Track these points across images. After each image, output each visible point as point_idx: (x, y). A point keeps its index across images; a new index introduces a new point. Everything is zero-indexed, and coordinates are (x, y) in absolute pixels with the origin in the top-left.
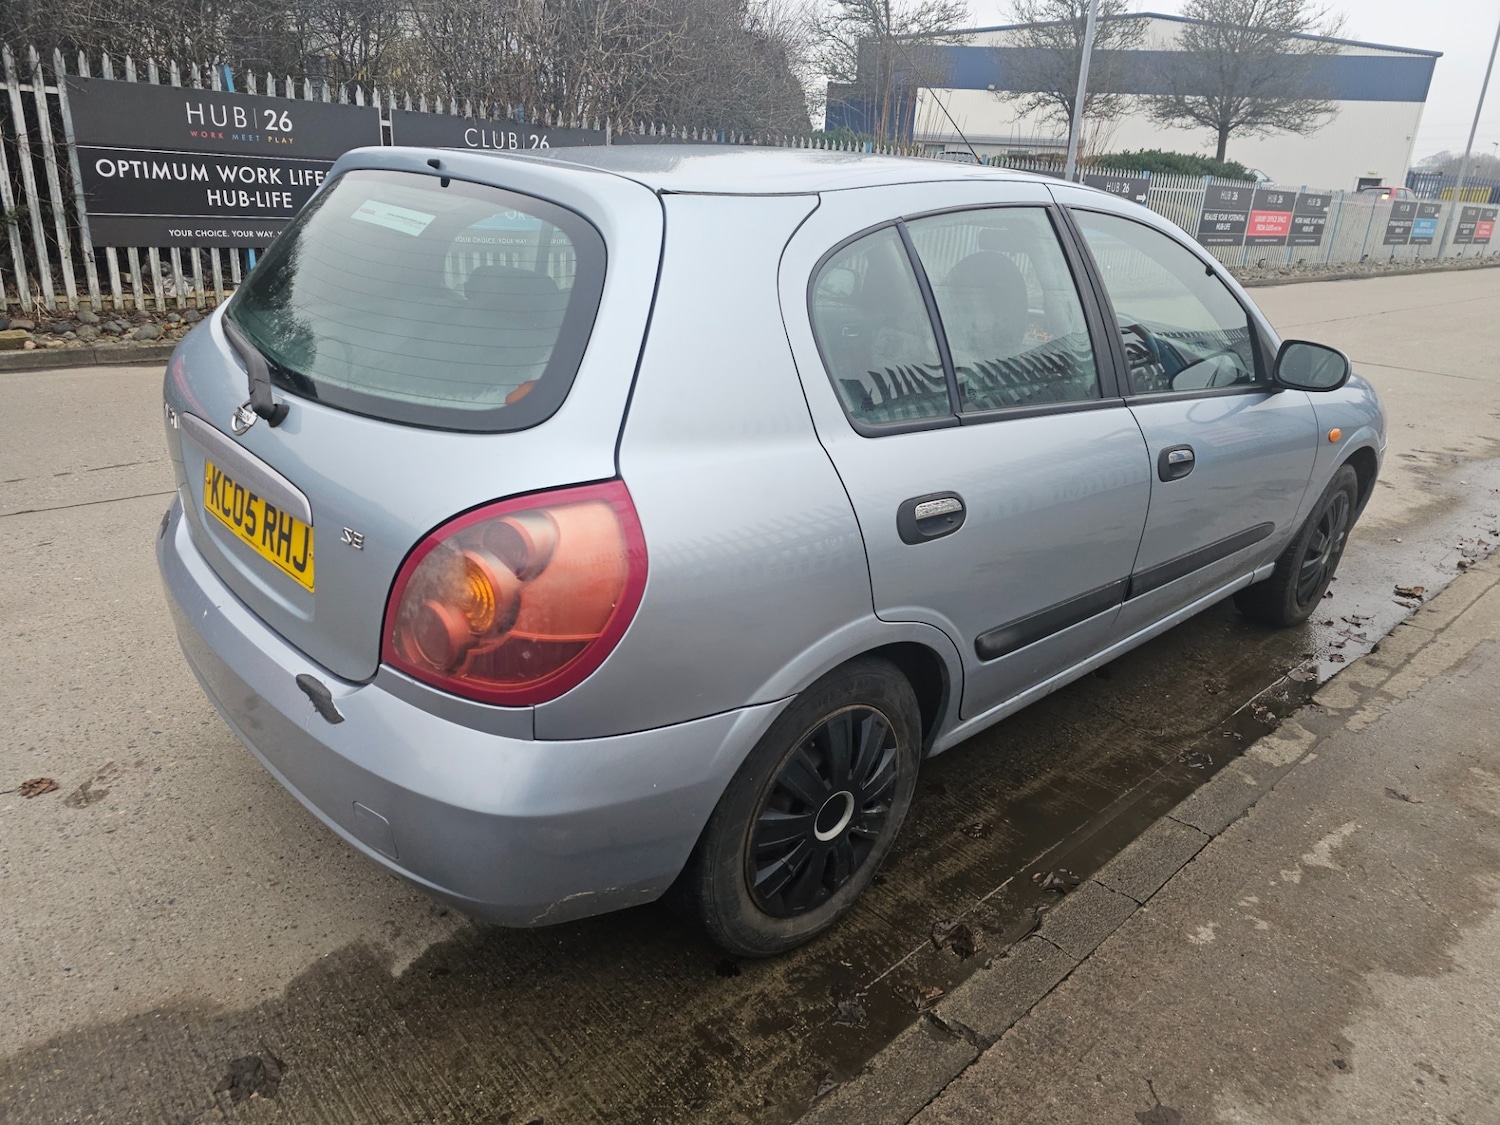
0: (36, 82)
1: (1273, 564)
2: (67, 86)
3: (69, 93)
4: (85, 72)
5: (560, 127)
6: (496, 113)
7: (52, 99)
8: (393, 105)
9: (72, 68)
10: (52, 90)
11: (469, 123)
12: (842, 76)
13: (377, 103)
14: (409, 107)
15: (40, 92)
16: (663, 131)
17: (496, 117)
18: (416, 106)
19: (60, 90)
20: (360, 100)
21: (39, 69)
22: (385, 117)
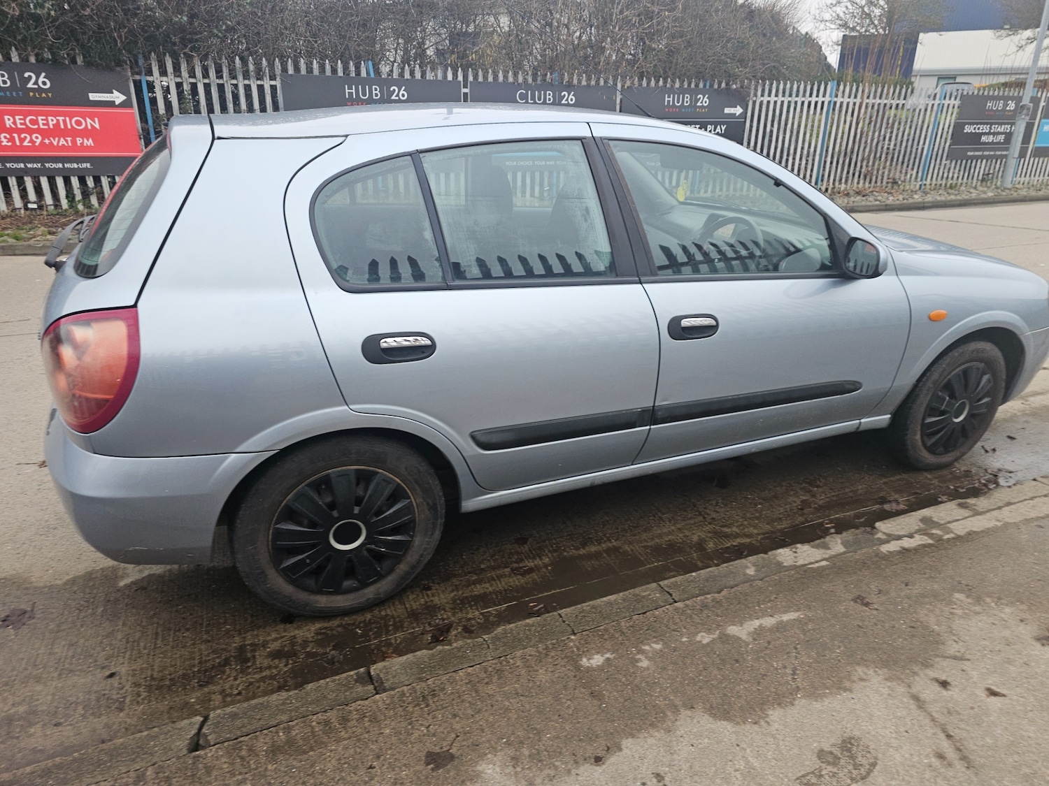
0: (265, 79)
1: (889, 416)
2: (282, 80)
3: (282, 84)
4: (291, 71)
5: (584, 86)
6: (539, 79)
7: (273, 88)
8: (471, 78)
9: (285, 70)
10: (273, 83)
11: (519, 86)
12: (853, 29)
13: (460, 78)
14: (480, 79)
15: (267, 84)
16: (661, 83)
17: (539, 82)
18: (485, 78)
19: (277, 83)
20: (450, 77)
21: (267, 71)
22: (465, 87)
